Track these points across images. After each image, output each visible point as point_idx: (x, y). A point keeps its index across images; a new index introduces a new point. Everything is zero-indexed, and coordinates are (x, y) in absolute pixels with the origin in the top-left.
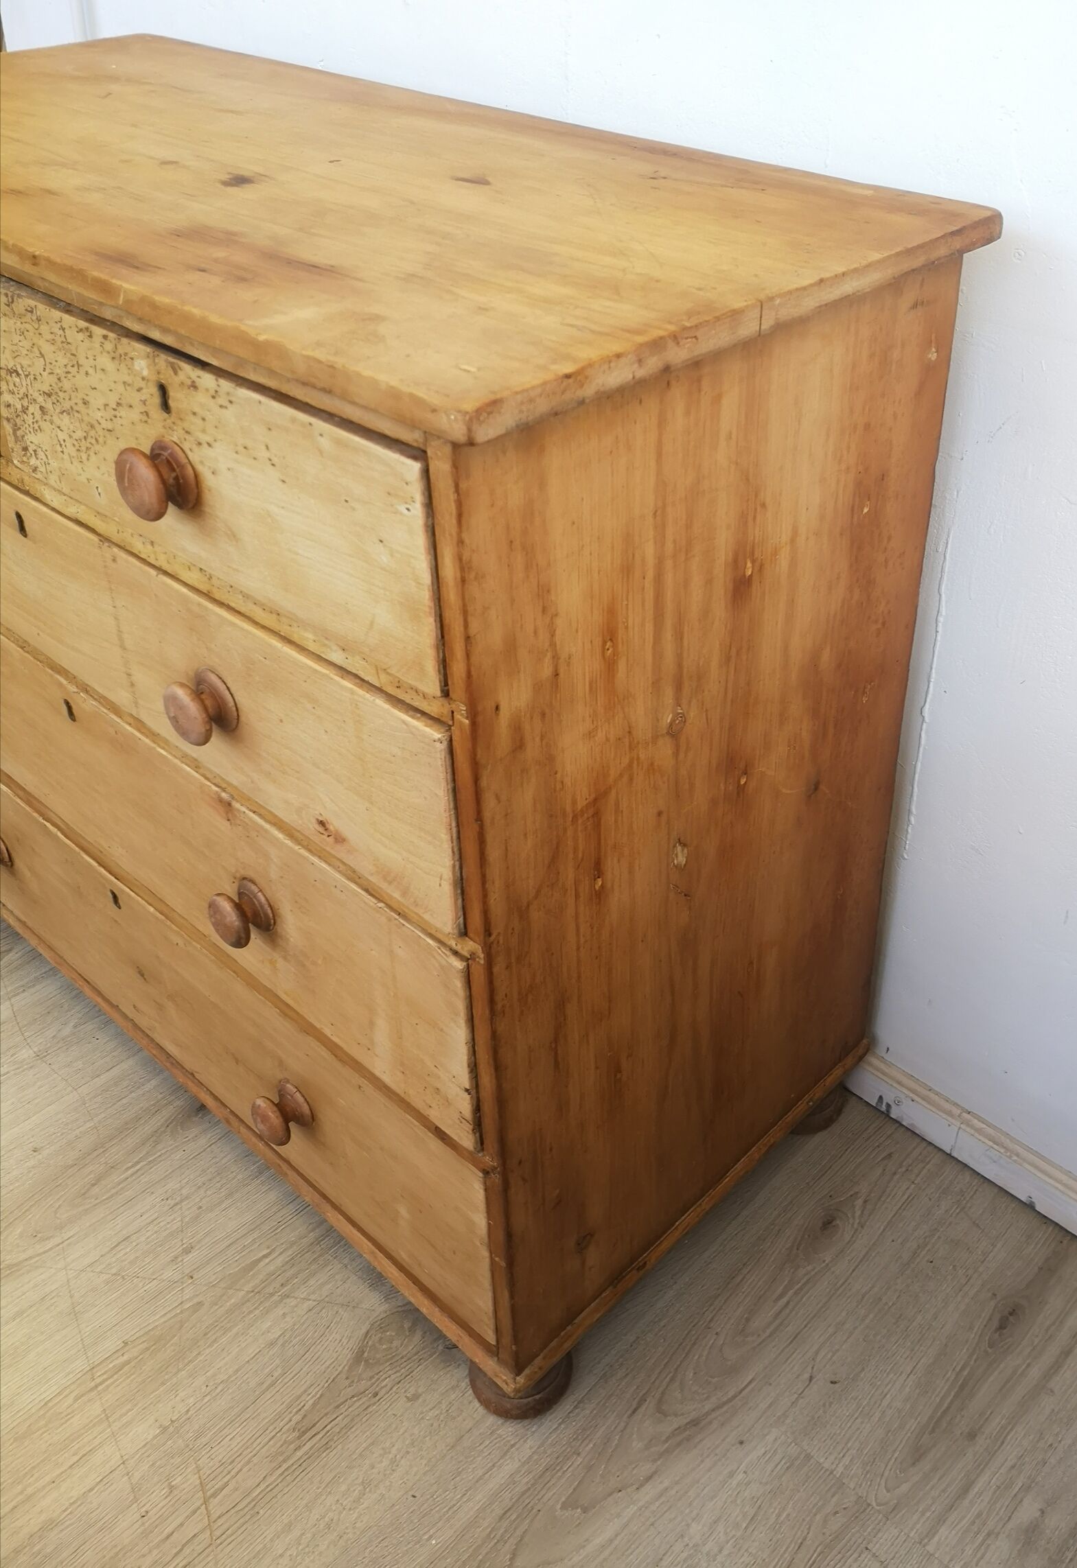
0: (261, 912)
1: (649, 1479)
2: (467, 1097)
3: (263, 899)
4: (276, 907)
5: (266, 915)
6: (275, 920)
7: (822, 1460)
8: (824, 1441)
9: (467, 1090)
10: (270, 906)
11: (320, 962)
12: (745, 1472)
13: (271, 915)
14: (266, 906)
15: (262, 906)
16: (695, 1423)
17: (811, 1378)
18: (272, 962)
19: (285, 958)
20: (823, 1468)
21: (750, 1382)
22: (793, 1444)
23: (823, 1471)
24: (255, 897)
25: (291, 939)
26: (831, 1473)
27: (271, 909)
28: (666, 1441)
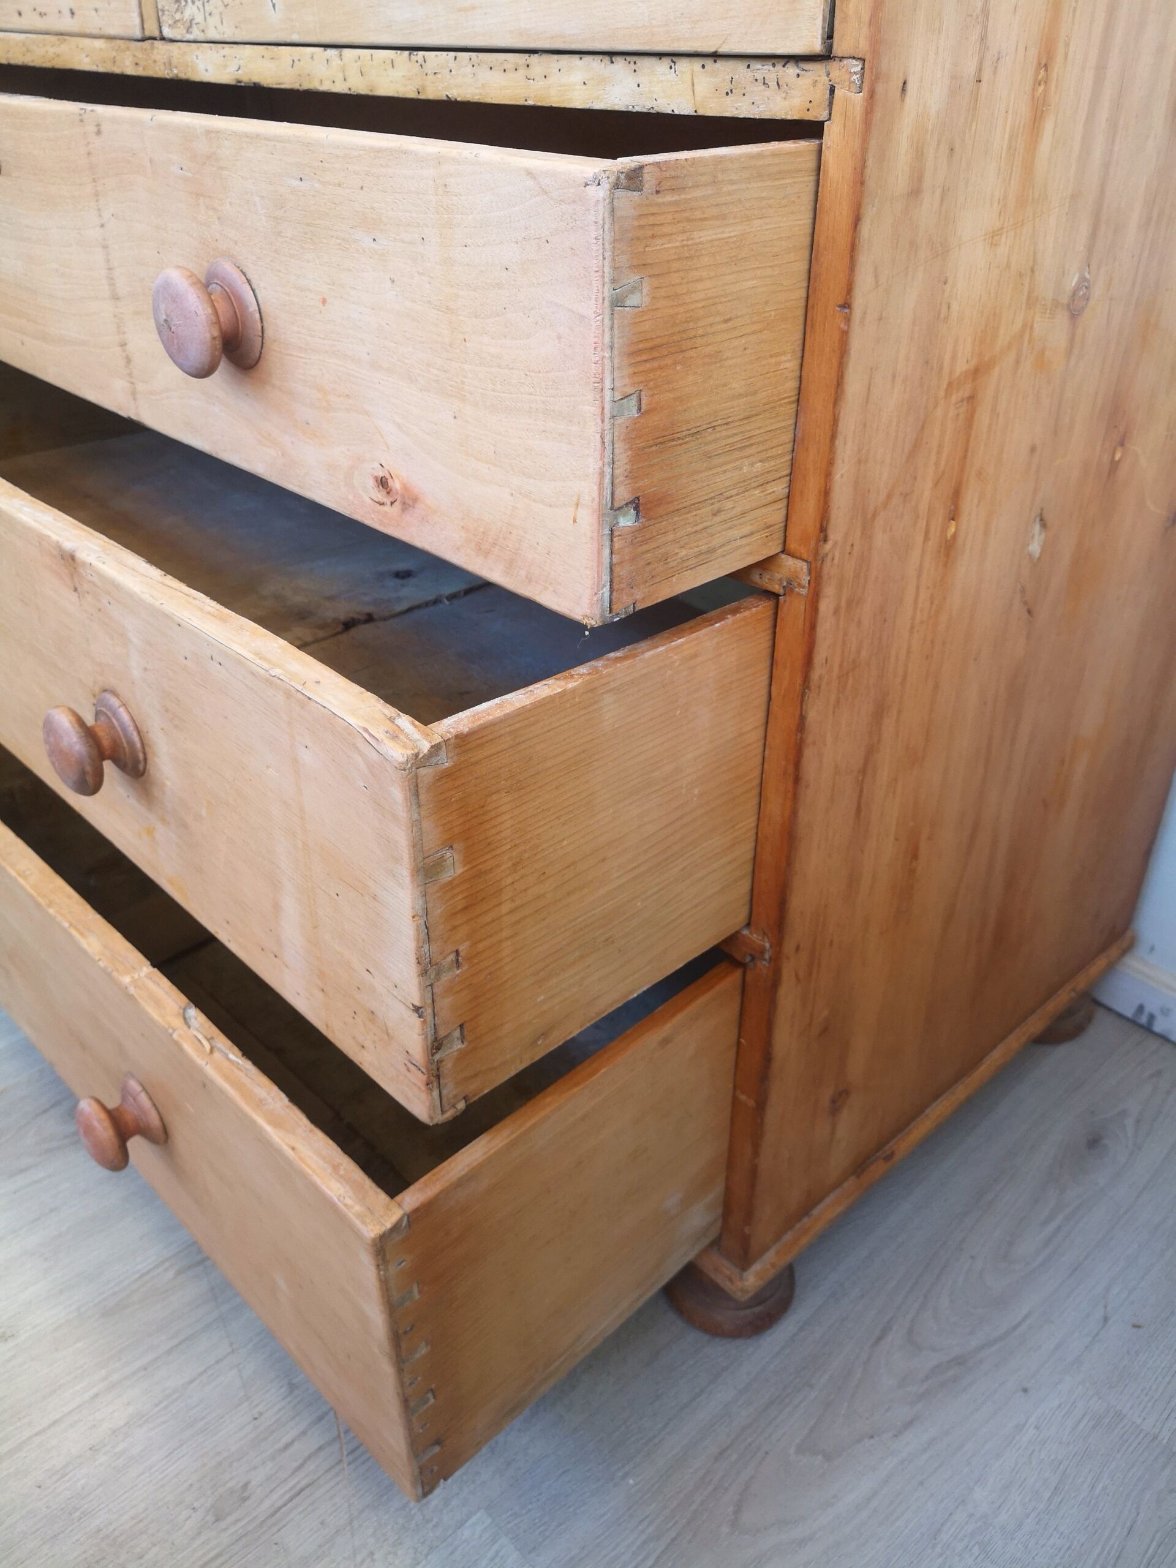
0: (124, 740)
1: (909, 1424)
2: (415, 1021)
3: (125, 717)
4: (145, 730)
5: (131, 744)
6: (145, 754)
7: (1139, 1421)
8: (1138, 1397)
9: (417, 1009)
10: (137, 728)
11: (204, 812)
12: (1037, 1428)
13: (139, 745)
14: (131, 728)
15: (124, 730)
16: (960, 1361)
17: (1106, 1319)
18: (150, 832)
19: (163, 820)
20: (1142, 1430)
21: (1026, 1317)
22: (1096, 1398)
23: (1141, 1436)
24: (115, 714)
25: (168, 783)
26: (1155, 1438)
27: (139, 733)
28: (927, 1378)
